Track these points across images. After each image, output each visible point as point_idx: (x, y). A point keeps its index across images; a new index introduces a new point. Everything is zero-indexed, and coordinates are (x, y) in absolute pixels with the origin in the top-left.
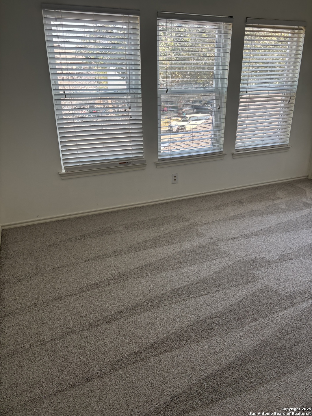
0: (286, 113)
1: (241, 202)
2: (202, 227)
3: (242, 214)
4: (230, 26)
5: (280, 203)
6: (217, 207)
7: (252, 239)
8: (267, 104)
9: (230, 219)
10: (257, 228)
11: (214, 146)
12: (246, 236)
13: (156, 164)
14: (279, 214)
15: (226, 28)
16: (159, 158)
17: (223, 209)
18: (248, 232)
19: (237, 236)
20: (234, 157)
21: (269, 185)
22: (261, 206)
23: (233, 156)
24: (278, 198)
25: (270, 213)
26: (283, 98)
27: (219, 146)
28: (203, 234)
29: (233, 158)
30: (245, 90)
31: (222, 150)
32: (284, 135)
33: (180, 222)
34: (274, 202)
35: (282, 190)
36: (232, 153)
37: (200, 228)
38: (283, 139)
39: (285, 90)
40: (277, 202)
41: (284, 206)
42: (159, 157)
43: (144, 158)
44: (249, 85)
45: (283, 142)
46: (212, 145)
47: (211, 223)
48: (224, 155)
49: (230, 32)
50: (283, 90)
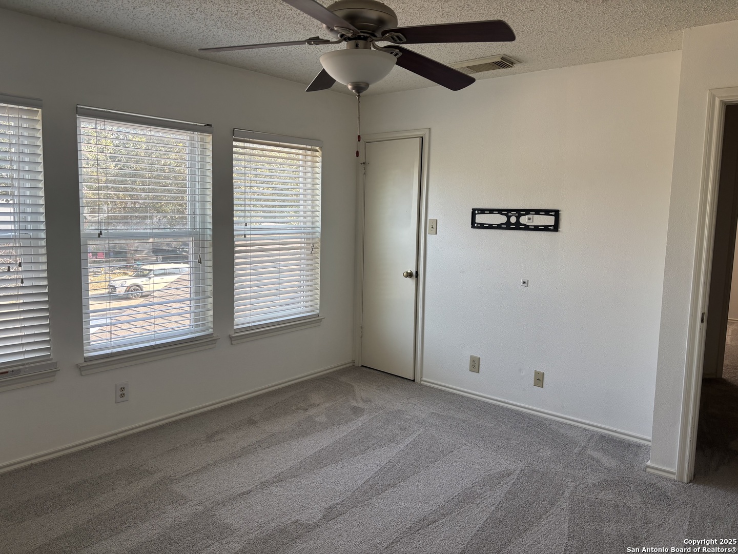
0: (310, 267)
1: (251, 422)
2: (181, 484)
3: (254, 444)
4: (209, 138)
5: (316, 413)
6: (210, 438)
7: (275, 489)
8: (280, 255)
9: (234, 457)
10: (282, 466)
11: (196, 326)
12: (265, 485)
13: (80, 369)
14: (316, 434)
15: (202, 140)
16: (86, 355)
17: (221, 439)
18: (268, 476)
19: (249, 488)
20: (233, 342)
21: (297, 384)
22: (286, 423)
23: (231, 341)
24: (313, 405)
25: (302, 434)
26: (303, 245)
27: (205, 325)
28: (183, 497)
29: (232, 344)
30: (243, 233)
31: (211, 331)
32: (311, 301)
33: (136, 480)
34: (307, 413)
35: (319, 391)
36: (230, 335)
37: (178, 485)
38: (311, 306)
39: (304, 233)
40: (312, 412)
41: (322, 419)
42: (86, 353)
43: (51, 359)
44: (248, 227)
45: (311, 311)
46: (192, 324)
47: (200, 470)
48: (216, 339)
49: (210, 146)
50: (301, 233)
